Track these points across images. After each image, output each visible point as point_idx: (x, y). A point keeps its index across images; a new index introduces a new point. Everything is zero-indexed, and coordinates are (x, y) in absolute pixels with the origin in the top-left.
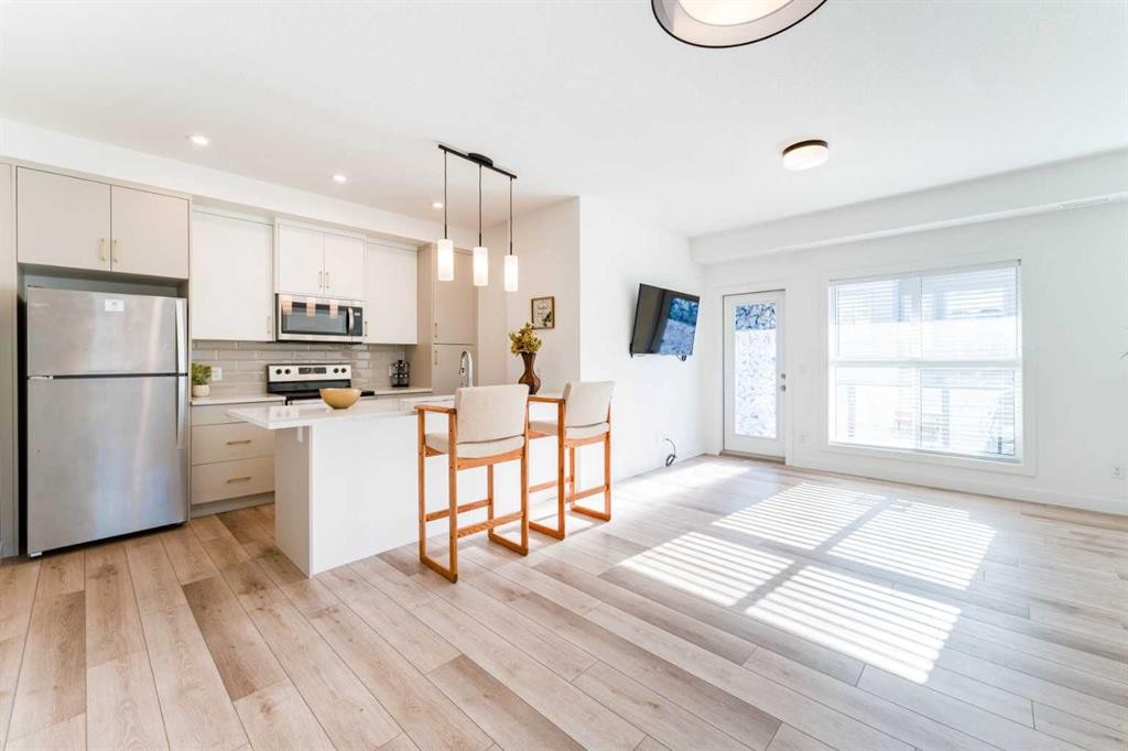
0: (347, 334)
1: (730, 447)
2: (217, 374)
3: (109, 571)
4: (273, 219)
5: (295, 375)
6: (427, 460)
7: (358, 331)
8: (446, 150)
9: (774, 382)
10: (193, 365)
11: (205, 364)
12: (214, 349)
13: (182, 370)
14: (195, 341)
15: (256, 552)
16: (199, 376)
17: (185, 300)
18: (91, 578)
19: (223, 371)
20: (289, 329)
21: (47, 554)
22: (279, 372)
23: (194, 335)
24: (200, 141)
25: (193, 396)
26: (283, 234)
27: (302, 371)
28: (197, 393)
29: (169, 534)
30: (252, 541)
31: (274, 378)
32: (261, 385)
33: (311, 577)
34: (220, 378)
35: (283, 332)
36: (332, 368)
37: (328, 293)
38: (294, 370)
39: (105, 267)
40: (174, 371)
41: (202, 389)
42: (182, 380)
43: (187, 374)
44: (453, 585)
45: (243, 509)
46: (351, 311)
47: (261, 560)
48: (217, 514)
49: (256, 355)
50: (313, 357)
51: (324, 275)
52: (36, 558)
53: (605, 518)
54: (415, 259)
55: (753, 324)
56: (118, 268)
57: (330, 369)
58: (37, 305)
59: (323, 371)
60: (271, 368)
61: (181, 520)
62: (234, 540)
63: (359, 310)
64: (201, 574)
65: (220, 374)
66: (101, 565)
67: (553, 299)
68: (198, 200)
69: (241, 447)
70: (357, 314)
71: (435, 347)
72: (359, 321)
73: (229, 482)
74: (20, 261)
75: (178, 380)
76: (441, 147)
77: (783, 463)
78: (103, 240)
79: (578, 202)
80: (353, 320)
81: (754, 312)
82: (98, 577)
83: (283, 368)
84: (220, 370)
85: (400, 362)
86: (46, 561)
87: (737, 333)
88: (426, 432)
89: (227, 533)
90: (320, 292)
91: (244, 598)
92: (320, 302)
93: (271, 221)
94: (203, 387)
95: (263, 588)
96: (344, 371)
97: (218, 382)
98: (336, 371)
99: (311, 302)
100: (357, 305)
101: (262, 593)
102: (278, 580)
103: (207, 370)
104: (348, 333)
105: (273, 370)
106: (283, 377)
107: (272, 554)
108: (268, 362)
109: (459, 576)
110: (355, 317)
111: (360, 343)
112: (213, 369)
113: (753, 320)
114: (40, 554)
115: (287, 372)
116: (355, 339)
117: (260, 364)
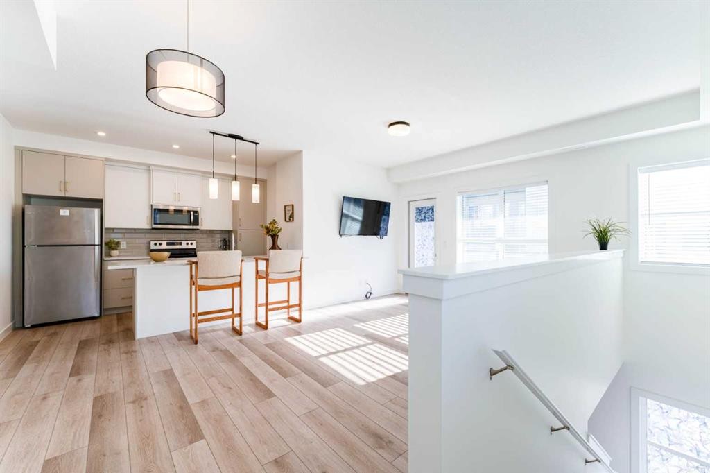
0: (190, 225)
3: (55, 334)
5: (164, 246)
7: (196, 222)
8: (214, 133)
9: (432, 252)
10: (111, 241)
11: (116, 240)
12: (123, 233)
13: (97, 243)
14: (106, 229)
16: (113, 246)
18: (46, 336)
19: (127, 243)
20: (159, 222)
21: (33, 326)
22: (156, 244)
23: (107, 226)
24: (101, 134)
26: (155, 174)
27: (168, 244)
28: (112, 254)
31: (153, 247)
32: (145, 251)
33: (136, 340)
34: (125, 247)
35: (155, 224)
37: (179, 204)
38: (164, 243)
39: (62, 194)
40: (93, 243)
41: (114, 253)
42: (97, 248)
43: (100, 245)
44: (193, 346)
46: (192, 213)
48: (115, 314)
49: (142, 236)
50: (173, 237)
51: (177, 194)
52: (28, 328)
53: (299, 321)
55: (423, 218)
56: (68, 195)
57: (184, 243)
58: (30, 213)
59: (181, 244)
61: (96, 315)
63: (195, 212)
65: (125, 245)
66: (53, 331)
67: (293, 206)
68: (107, 159)
70: (196, 214)
71: (239, 232)
72: (196, 218)
73: (123, 298)
74: (24, 193)
75: (95, 248)
76: (211, 132)
78: (61, 182)
79: (302, 153)
81: (424, 211)
82: (49, 336)
83: (158, 243)
84: (125, 243)
85: (225, 239)
86: (32, 329)
87: (416, 223)
90: (175, 204)
91: (101, 346)
92: (178, 208)
93: (149, 168)
94: (115, 251)
95: (113, 343)
96: (192, 244)
97: (124, 249)
98: (188, 244)
99: (172, 208)
100: (195, 210)
101: (110, 344)
102: (121, 340)
103: (118, 243)
105: (152, 243)
106: (158, 247)
108: (149, 240)
110: (194, 216)
111: (198, 229)
112: (122, 243)
113: (423, 215)
114: (30, 326)
115: (160, 244)
116: (195, 227)
117: (145, 241)
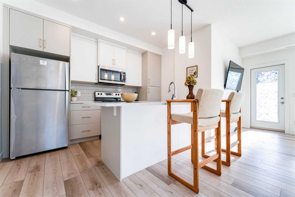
1: (253, 125)
2: (79, 94)
3: (37, 168)
4: (97, 40)
5: (104, 95)
6: (173, 126)
7: (124, 80)
9: (277, 101)
10: (71, 90)
11: (75, 90)
12: (78, 85)
13: (67, 89)
15: (94, 163)
16: (73, 94)
17: (69, 63)
18: (29, 172)
20: (102, 78)
21: (18, 158)
22: (98, 94)
23: (71, 79)
25: (71, 101)
26: (101, 45)
27: (107, 94)
28: (72, 100)
29: (62, 151)
30: (92, 157)
31: (97, 96)
32: (93, 99)
33: (121, 181)
34: (80, 96)
35: (101, 79)
36: (114, 94)
37: (115, 67)
39: (41, 50)
40: (65, 90)
41: (74, 99)
42: (67, 92)
43: (69, 91)
44: (197, 195)
45: (87, 142)
46: (122, 74)
47: (97, 168)
48: (79, 143)
49: (91, 88)
51: (114, 60)
52: (13, 160)
53: (239, 155)
54: (141, 58)
56: (46, 50)
60: (96, 92)
61: (66, 146)
62: (85, 156)
63: (124, 73)
64: (72, 174)
65: (80, 94)
66: (34, 165)
67: (197, 66)
69: (87, 119)
70: (124, 75)
71: (148, 87)
73: (83, 131)
74: (11, 44)
75: (66, 93)
77: (284, 132)
78: (40, 39)
79: (211, 25)
80: (122, 76)
82: (31, 172)
83: (100, 93)
84: (80, 92)
86: (16, 161)
88: (172, 113)
89: (82, 152)
90: (112, 66)
91: (91, 192)
92: (113, 69)
94: (75, 98)
95: (100, 187)
96: (119, 95)
97: (79, 97)
98: (116, 95)
100: (124, 71)
101: (100, 190)
102: (106, 182)
103: (76, 92)
104: (121, 81)
105: (97, 93)
106: (100, 96)
107: (100, 164)
108: (95, 91)
109: (199, 190)
110: (123, 76)
112: (78, 92)
114: (15, 158)
115: (101, 94)
116: (123, 83)
117: (93, 92)
